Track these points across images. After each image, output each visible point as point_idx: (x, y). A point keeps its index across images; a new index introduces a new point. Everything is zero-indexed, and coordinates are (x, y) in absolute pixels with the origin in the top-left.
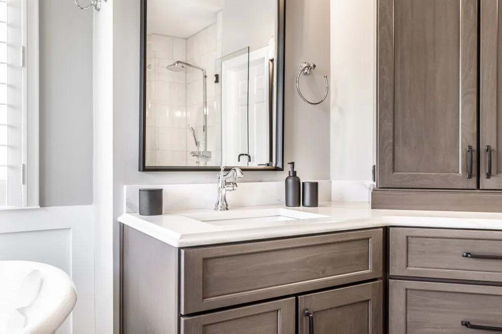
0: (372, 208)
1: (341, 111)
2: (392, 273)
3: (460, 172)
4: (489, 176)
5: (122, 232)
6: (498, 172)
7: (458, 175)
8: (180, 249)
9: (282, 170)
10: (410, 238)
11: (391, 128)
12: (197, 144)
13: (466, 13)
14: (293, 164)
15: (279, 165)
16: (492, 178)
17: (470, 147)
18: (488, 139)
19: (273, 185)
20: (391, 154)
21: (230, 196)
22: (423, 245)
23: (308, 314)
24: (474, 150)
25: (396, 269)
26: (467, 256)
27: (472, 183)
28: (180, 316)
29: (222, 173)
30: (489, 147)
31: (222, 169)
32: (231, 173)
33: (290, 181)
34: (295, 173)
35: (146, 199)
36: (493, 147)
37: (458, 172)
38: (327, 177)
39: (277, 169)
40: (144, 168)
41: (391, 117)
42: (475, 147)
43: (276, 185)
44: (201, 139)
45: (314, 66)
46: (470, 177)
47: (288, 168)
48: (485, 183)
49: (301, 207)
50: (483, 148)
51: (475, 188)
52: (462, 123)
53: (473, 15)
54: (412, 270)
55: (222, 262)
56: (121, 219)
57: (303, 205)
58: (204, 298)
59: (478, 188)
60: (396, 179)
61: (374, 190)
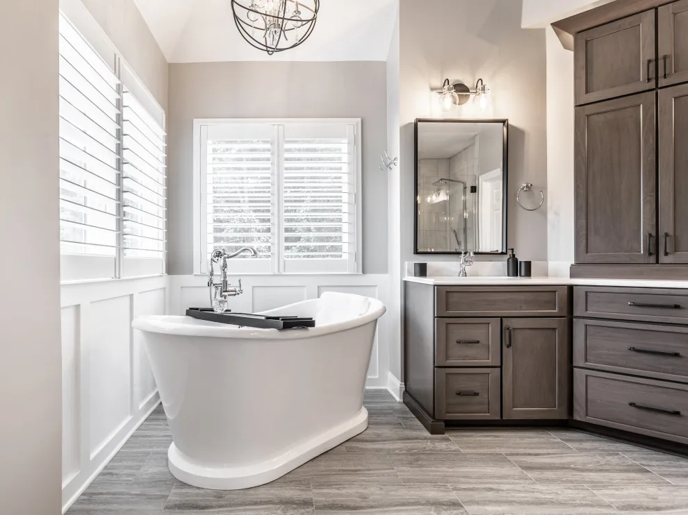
0: (571, 277)
1: (557, 214)
2: (575, 314)
3: (642, 252)
4: (666, 254)
5: (406, 285)
6: (676, 251)
7: (639, 254)
8: (434, 286)
9: (506, 254)
10: (588, 293)
12: (459, 243)
13: (646, 141)
14: (513, 250)
15: (504, 251)
16: (669, 255)
17: (650, 234)
18: (666, 226)
19: (500, 264)
20: (584, 241)
21: (468, 269)
22: (598, 297)
23: (508, 328)
24: (653, 237)
25: (578, 311)
26: (631, 305)
27: (652, 259)
28: (434, 317)
29: (463, 255)
30: (666, 233)
31: (463, 252)
32: (468, 255)
33: (511, 260)
34: (514, 255)
35: (418, 268)
36: (671, 233)
37: (640, 252)
38: (545, 259)
39: (502, 253)
40: (416, 252)
41: (584, 217)
42: (654, 234)
43: (502, 264)
44: (462, 239)
45: (531, 185)
46: (650, 254)
47: (510, 252)
48: (663, 259)
49: (519, 277)
50: (661, 234)
51: (655, 262)
52: (643, 218)
53: (652, 141)
54: (590, 313)
55: (455, 294)
56: (404, 279)
57: (520, 275)
58: (447, 310)
59: (657, 262)
60: (589, 258)
61: (572, 265)
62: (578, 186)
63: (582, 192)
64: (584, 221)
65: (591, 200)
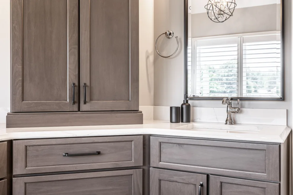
0: (7, 127)
2: (14, 173)
3: (68, 101)
4: (85, 102)
6: (91, 100)
7: (66, 102)
10: (28, 147)
11: (21, 70)
16: (87, 104)
17: (74, 84)
18: (85, 79)
20: (21, 88)
22: (37, 151)
24: (76, 86)
25: (17, 169)
26: (65, 156)
27: (75, 108)
30: (85, 84)
36: (88, 84)
37: (67, 101)
41: (21, 62)
42: (77, 84)
46: (74, 103)
48: (84, 107)
50: (82, 84)
51: (77, 110)
52: (69, 68)
54: (29, 169)
59: (79, 110)
60: (24, 106)
61: (8, 114)
62: (15, 27)
63: (19, 34)
64: (21, 67)
65: (26, 45)
